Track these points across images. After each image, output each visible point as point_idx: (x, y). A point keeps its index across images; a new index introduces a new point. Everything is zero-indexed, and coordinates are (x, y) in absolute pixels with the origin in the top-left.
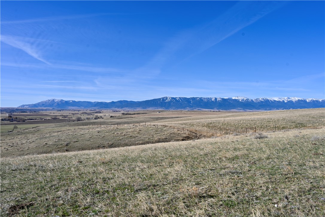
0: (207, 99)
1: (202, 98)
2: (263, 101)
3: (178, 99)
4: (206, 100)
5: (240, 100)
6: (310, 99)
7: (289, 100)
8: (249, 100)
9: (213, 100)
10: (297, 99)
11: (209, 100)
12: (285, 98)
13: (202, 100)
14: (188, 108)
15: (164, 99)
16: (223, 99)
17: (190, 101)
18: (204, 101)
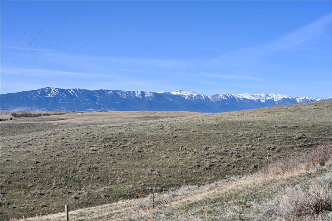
0: (127, 94)
1: (117, 91)
2: (225, 99)
3: (72, 92)
4: (124, 96)
5: (186, 98)
6: (302, 98)
7: (268, 98)
8: (202, 97)
9: (138, 95)
10: (281, 97)
11: (130, 94)
12: (262, 95)
13: (118, 95)
14: (91, 109)
15: (44, 92)
16: (156, 94)
17: (95, 96)
18: (121, 97)
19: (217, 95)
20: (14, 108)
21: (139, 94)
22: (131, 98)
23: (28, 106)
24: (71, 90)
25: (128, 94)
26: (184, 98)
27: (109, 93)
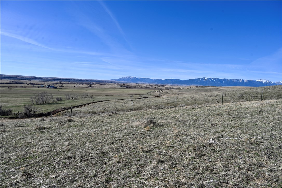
1: (232, 79)
4: (235, 81)
5: (264, 83)
8: (272, 82)
9: (241, 81)
11: (237, 81)
13: (232, 81)
15: (202, 79)
16: (249, 81)
17: (222, 81)
19: (279, 82)
26: (263, 83)
27: (228, 80)
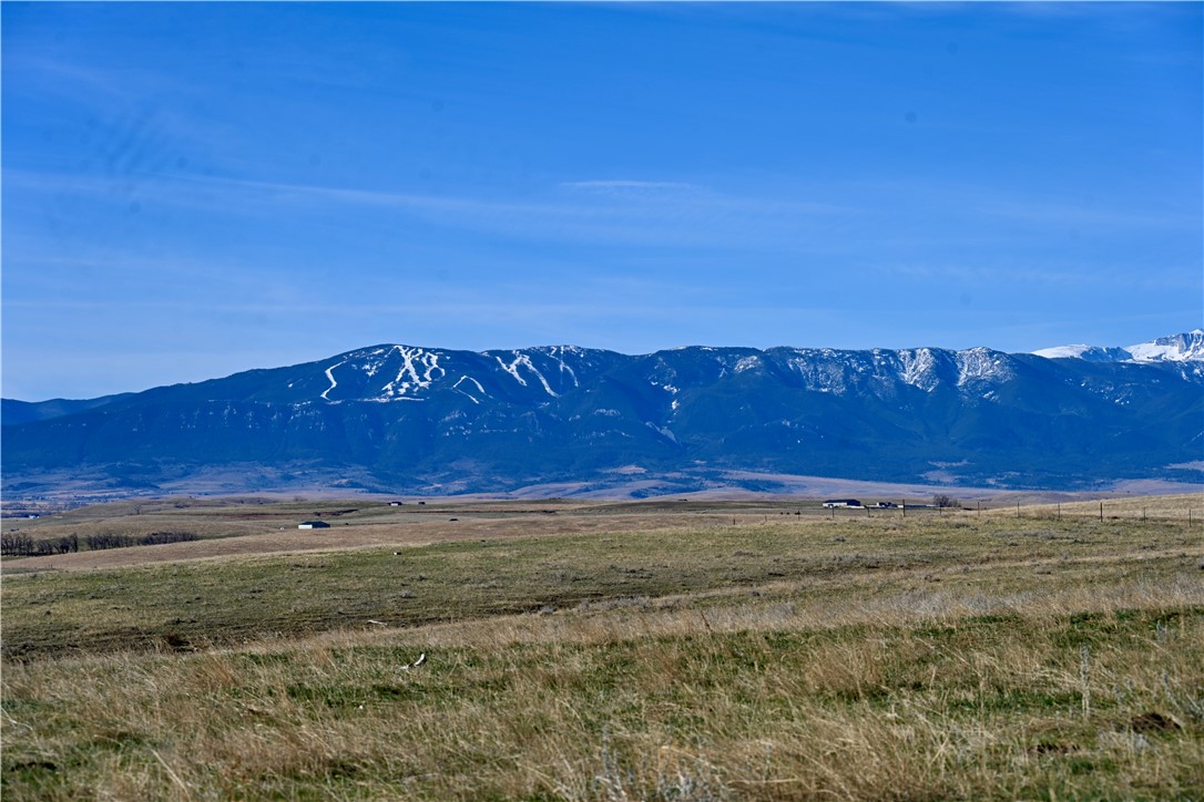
0: (849, 371)
1: (787, 352)
3: (522, 368)
4: (832, 383)
9: (914, 372)
13: (795, 379)
14: (631, 469)
15: (358, 374)
16: (1025, 366)
17: (659, 389)
18: (810, 387)
20: (185, 474)
21: (922, 367)
22: (871, 391)
23: (268, 460)
24: (515, 357)
25: (854, 370)
27: (740, 366)
